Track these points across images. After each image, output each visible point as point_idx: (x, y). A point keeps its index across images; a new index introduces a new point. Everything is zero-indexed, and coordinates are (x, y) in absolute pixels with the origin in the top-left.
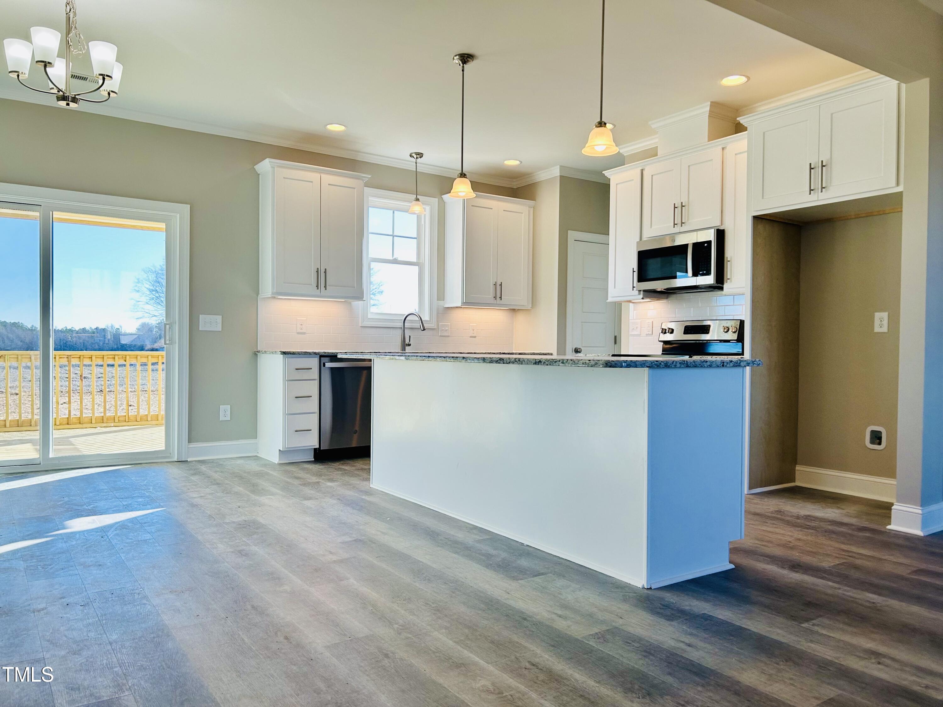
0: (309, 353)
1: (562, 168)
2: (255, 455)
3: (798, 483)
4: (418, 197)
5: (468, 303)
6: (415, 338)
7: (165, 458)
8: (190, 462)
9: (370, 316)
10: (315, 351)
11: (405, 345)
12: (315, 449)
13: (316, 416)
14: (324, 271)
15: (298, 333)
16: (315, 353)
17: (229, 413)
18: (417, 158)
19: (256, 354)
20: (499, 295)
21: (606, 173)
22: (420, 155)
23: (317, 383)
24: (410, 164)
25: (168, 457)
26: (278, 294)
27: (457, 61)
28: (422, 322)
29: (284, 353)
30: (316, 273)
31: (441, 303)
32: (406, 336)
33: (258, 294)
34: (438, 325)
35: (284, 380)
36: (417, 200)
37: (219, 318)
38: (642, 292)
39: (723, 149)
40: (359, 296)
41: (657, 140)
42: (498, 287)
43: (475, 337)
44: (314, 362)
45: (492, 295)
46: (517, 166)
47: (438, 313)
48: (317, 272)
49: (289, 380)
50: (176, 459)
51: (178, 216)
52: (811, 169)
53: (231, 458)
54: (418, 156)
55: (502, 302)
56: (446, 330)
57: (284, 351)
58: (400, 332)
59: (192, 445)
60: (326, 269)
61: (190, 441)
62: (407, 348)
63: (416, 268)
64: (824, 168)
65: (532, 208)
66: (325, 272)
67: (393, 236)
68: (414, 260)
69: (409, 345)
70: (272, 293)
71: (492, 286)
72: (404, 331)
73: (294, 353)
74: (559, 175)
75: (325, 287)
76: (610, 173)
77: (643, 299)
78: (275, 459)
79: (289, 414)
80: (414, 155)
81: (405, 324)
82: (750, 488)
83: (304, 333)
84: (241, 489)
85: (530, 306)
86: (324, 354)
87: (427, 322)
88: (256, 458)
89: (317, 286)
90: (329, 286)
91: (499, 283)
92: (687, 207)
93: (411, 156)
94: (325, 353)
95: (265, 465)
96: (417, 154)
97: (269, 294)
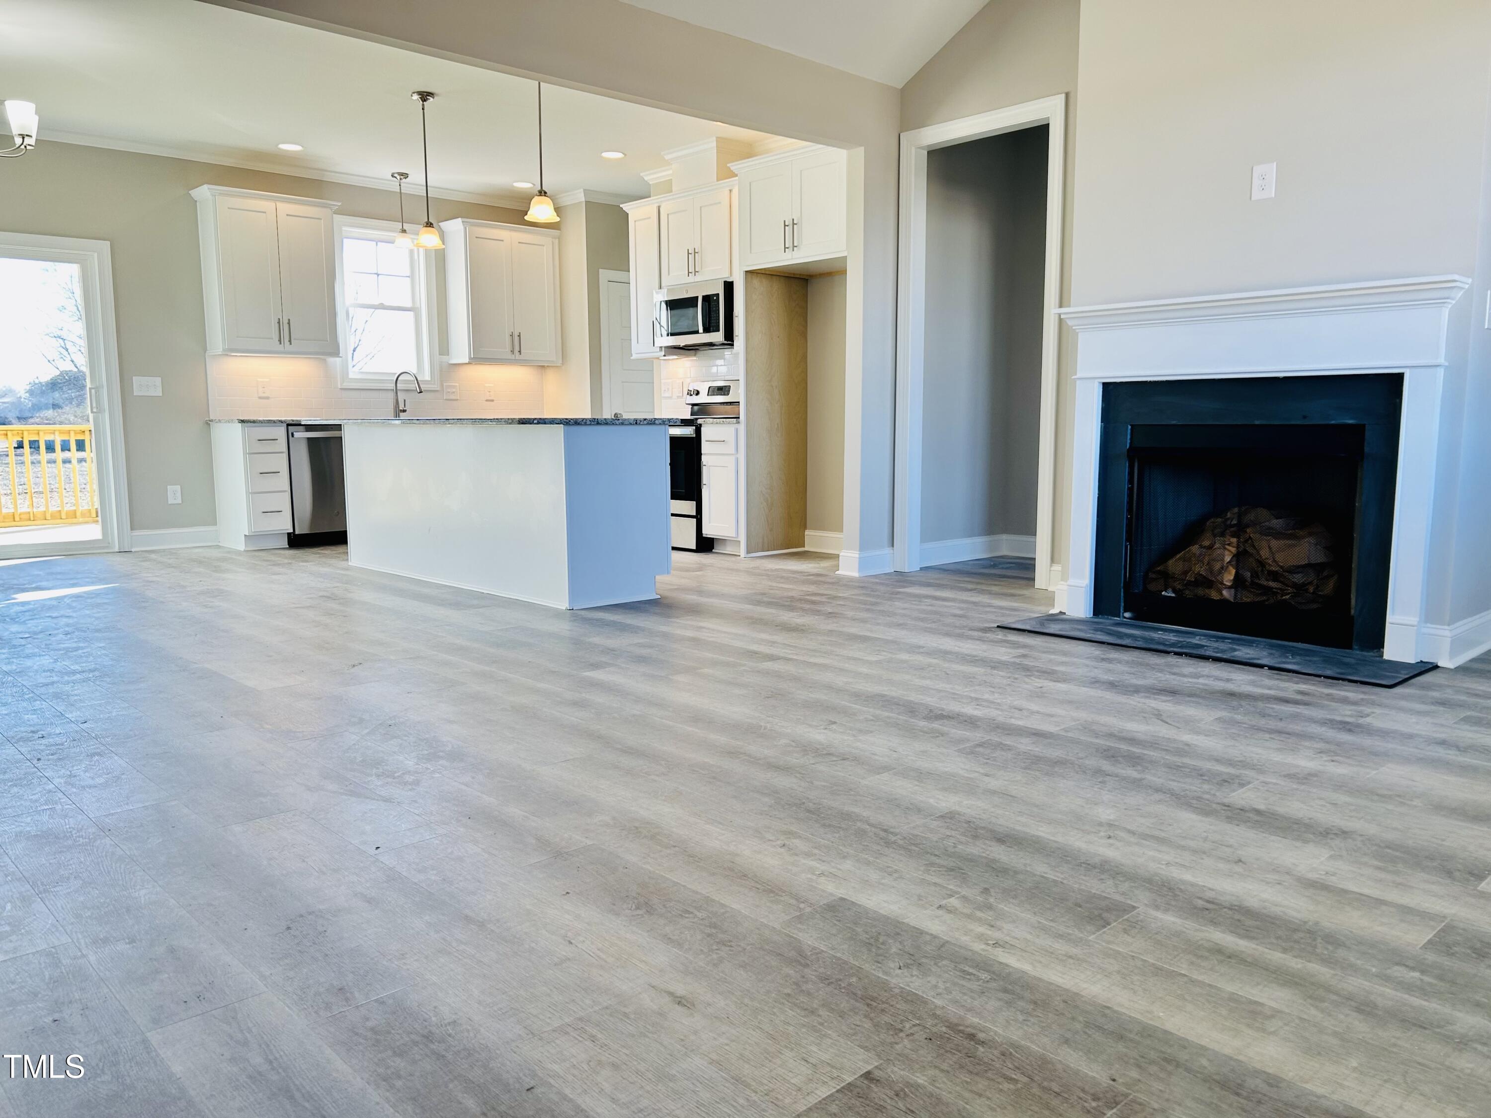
0: (274, 422)
1: (586, 192)
2: (215, 544)
3: (806, 549)
4: (406, 226)
5: (478, 358)
6: (410, 401)
7: (104, 548)
8: (135, 552)
9: (351, 376)
10: (280, 419)
11: (399, 411)
12: (289, 534)
13: (288, 494)
14: (287, 321)
15: (260, 398)
16: (281, 422)
17: (179, 494)
18: (401, 179)
19: (208, 423)
20: (517, 349)
21: (625, 207)
22: (405, 175)
23: (285, 455)
24: (393, 185)
25: (107, 547)
26: (230, 351)
27: (416, 97)
28: (418, 383)
29: (243, 421)
30: (277, 325)
31: (445, 358)
32: (399, 400)
33: (205, 350)
34: (442, 385)
35: (245, 453)
36: (404, 231)
37: (158, 380)
38: (663, 349)
39: (730, 191)
40: (336, 353)
41: (670, 172)
42: (516, 339)
43: (492, 401)
44: (280, 432)
45: (508, 348)
46: (531, 188)
47: (441, 371)
48: (279, 323)
49: (251, 454)
50: (117, 550)
51: (96, 255)
52: (785, 226)
53: (188, 548)
54: (402, 177)
55: (522, 357)
56: (454, 392)
57: (242, 419)
58: (391, 395)
59: (137, 533)
60: (289, 320)
61: (132, 529)
62: (401, 414)
63: (411, 314)
64: (795, 226)
65: (557, 240)
66: (289, 323)
67: (378, 275)
68: (409, 304)
69: (404, 411)
70: (224, 350)
71: (508, 339)
72: (397, 393)
73: (254, 422)
74: (583, 199)
75: (290, 341)
76: (629, 207)
77: (664, 356)
78: (242, 547)
79: (253, 493)
80: (396, 175)
81: (398, 385)
82: (748, 552)
83: (267, 398)
84: (201, 569)
85: (560, 361)
86: (291, 422)
87: (426, 382)
88: (218, 547)
89: (280, 341)
90: (295, 339)
91: (516, 334)
92: (700, 253)
93: (392, 176)
94: (293, 421)
95: (229, 552)
96: (401, 174)
97: (220, 351)
